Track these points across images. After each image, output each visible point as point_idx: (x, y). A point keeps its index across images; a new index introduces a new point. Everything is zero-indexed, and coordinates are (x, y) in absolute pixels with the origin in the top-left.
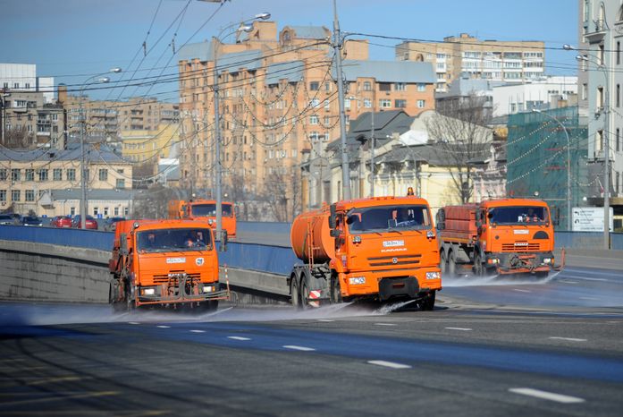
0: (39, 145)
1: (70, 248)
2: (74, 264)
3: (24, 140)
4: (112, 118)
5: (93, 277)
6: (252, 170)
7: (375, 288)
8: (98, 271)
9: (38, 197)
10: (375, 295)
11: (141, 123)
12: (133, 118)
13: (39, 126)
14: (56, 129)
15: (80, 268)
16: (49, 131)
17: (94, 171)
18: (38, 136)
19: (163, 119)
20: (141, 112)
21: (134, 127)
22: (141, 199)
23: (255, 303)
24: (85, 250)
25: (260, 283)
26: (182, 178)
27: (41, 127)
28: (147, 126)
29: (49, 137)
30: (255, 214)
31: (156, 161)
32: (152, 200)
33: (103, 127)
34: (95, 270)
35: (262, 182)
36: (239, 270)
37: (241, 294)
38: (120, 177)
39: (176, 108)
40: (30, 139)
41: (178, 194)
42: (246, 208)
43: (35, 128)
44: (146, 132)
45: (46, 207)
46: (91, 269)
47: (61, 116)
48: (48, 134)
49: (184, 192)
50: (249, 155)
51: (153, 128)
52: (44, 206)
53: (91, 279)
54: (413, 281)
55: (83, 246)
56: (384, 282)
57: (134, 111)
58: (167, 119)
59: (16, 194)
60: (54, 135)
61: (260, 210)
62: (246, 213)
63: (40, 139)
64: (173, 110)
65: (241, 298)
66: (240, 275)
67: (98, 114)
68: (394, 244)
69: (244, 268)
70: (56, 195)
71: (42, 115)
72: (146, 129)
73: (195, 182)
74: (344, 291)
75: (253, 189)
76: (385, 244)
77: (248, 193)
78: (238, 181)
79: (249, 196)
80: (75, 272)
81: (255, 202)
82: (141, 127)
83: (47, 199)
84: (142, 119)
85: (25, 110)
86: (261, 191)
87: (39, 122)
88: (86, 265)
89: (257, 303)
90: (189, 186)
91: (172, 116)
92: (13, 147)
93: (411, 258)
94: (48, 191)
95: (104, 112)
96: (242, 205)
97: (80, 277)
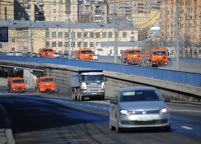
0: (96, 21)
1: (110, 72)
2: (111, 79)
3: (89, 19)
4: (129, 8)
5: (120, 86)
6: (194, 32)
7: (45, 90)
8: (122, 83)
9: (95, 46)
10: (45, 91)
11: (142, 10)
12: (138, 8)
13: (96, 12)
14: (103, 13)
15: (114, 81)
16: (101, 14)
17: (121, 33)
18: (95, 17)
19: (152, 8)
20: (142, 5)
21: (139, 12)
22: (142, 46)
23: (195, 101)
24: (116, 73)
25: (197, 92)
26: (161, 36)
27: (97, 12)
28: (145, 12)
29: (101, 17)
30: (195, 53)
31: (149, 28)
32: (147, 46)
33: (125, 12)
34: (120, 82)
35: (199, 37)
36: (187, 85)
37: (188, 97)
38: (132, 36)
39: (158, 2)
40: (92, 18)
41: (159, 44)
42: (191, 50)
43: (94, 13)
44: (144, 14)
45: (99, 50)
46: (119, 82)
47: (106, 7)
48: (100, 16)
49: (162, 43)
50: (193, 25)
51: (148, 12)
52: (98, 50)
53: (119, 87)
54: (50, 89)
55: (115, 71)
56: (46, 89)
57: (139, 4)
58: (154, 8)
59: (85, 44)
60: (103, 16)
61: (198, 51)
62: (191, 53)
63: (96, 18)
64: (157, 3)
65: (188, 99)
66: (188, 87)
67: (123, 6)
68: (48, 84)
69: (190, 84)
70: (103, 44)
71: (97, 7)
72: (145, 13)
73: (167, 38)
74: (40, 91)
75: (195, 41)
76: (46, 84)
77: (192, 43)
78: (188, 37)
79: (193, 45)
80: (112, 83)
81: (195, 48)
82: (142, 12)
83: (99, 47)
84: (143, 8)
85: (90, 5)
86: (198, 42)
87: (96, 10)
88: (117, 80)
89: (196, 101)
90: (164, 40)
91: (156, 6)
92: (84, 22)
93: (50, 86)
94: (100, 42)
95: (125, 5)
96: (189, 49)
97: (114, 85)
